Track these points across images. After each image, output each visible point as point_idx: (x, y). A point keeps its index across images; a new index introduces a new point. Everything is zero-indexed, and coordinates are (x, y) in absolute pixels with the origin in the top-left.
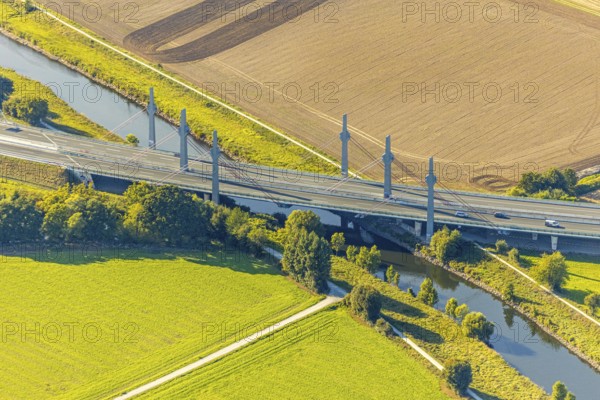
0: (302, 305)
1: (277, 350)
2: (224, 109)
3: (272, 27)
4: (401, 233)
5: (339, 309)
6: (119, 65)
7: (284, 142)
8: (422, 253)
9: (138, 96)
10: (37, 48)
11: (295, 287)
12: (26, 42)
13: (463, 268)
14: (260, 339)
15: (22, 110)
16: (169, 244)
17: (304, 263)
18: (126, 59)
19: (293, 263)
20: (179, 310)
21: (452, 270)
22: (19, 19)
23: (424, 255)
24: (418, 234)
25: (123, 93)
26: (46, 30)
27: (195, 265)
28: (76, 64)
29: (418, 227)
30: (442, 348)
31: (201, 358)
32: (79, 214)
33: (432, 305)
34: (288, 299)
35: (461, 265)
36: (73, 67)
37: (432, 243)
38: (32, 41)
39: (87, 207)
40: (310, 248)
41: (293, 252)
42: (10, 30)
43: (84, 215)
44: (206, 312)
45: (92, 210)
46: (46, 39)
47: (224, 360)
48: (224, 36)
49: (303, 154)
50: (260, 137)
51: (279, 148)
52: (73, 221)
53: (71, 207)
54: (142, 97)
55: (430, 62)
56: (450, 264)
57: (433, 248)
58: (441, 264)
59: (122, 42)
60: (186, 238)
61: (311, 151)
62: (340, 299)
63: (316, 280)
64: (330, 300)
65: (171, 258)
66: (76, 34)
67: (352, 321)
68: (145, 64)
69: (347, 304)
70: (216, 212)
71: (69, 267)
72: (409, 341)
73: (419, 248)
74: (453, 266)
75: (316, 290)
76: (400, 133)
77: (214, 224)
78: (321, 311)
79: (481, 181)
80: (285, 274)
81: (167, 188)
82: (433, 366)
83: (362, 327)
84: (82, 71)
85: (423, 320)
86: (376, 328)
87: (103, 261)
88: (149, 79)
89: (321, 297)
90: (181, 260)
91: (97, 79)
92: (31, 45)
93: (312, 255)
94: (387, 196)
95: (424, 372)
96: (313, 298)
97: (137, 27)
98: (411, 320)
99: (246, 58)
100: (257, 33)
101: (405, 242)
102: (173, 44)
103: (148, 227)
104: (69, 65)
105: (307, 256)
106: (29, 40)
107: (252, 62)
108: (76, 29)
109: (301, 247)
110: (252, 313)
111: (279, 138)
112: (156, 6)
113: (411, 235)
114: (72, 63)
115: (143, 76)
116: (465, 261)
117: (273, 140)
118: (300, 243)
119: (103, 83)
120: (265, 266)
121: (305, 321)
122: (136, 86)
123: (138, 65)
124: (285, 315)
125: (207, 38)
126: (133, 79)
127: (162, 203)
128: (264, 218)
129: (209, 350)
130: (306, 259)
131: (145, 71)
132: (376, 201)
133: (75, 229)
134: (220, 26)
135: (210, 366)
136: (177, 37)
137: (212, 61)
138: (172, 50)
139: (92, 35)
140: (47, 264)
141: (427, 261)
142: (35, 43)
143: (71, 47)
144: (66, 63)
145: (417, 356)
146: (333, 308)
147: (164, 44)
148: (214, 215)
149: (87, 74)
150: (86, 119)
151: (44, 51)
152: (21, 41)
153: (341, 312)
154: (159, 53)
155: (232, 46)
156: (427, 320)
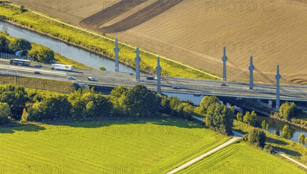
0: (221, 141)
1: (216, 162)
2: (146, 53)
3: (157, 15)
4: (261, 107)
5: (241, 142)
6: (81, 35)
7: (183, 68)
8: (275, 116)
9: (97, 50)
10: (33, 29)
11: (214, 133)
12: (26, 27)
13: (300, 122)
14: (205, 157)
15: (41, 56)
16: (140, 116)
17: (219, 120)
18: (84, 32)
19: (212, 121)
20: (157, 146)
21: (293, 123)
22: (18, 15)
23: (276, 117)
24: (270, 107)
25: (88, 49)
26: (36, 20)
27: (157, 126)
28: (58, 36)
29: (270, 103)
30: (302, 158)
31: (177, 167)
32: (92, 102)
33: (290, 139)
34: (213, 139)
35: (298, 120)
36: (56, 38)
37: (280, 110)
38: (29, 26)
39: (96, 98)
40: (222, 112)
41: (212, 115)
42: (16, 21)
43: (95, 103)
44: (172, 146)
45: (99, 100)
46: (37, 25)
47: (189, 168)
48: (133, 19)
49: (196, 73)
50: (170, 66)
51: (181, 70)
52: (89, 106)
53: (87, 99)
54: (99, 50)
55: (248, 28)
56: (292, 120)
57: (281, 113)
58: (286, 121)
59: (79, 24)
60: (149, 113)
61: (200, 71)
62: (241, 138)
63: (226, 129)
64: (235, 139)
65: (143, 123)
66: (53, 21)
67: (251, 148)
68: (96, 34)
69: (245, 140)
70: (163, 99)
71: (91, 129)
72: (283, 155)
73: (273, 114)
74: (294, 121)
75: (227, 134)
76: (243, 61)
77: (163, 105)
78: (233, 144)
79: (295, 82)
80: (207, 127)
81: (139, 86)
82: (300, 166)
83: (256, 150)
84: (61, 39)
85: (287, 146)
86: (264, 150)
87: (107, 125)
88: (100, 41)
89: (230, 137)
90: (149, 123)
91: (71, 43)
92: (29, 28)
93: (224, 115)
94: (251, 88)
95: (296, 169)
96: (225, 138)
97: (85, 17)
98: (281, 146)
99: (148, 30)
100: (150, 18)
101: (264, 111)
102: (107, 24)
103: (130, 107)
104: (53, 37)
105: (221, 116)
106: (28, 26)
107: (152, 31)
108: (52, 19)
109: (217, 112)
110: (196, 146)
111: (181, 66)
112: (91, 7)
113: (266, 108)
114: (55, 36)
115: (96, 40)
116: (300, 118)
117: (177, 67)
118: (216, 110)
119: (75, 44)
120: (195, 124)
121: (225, 149)
122: (94, 45)
123: (92, 35)
124: (214, 146)
125: (124, 21)
126: (91, 42)
127: (137, 94)
128: (187, 102)
129: (179, 164)
130: (220, 118)
131: (97, 37)
132: (245, 91)
133: (90, 110)
134: (129, 15)
135: (183, 171)
136: (108, 21)
137: (130, 31)
138: (107, 27)
139: (62, 21)
140: (78, 128)
141: (278, 120)
142: (31, 27)
143: (52, 28)
144: (51, 36)
145: (290, 162)
146: (238, 142)
147: (102, 24)
148: (163, 100)
149: (64, 41)
150: (73, 61)
151: (37, 31)
152: (23, 26)
153: (243, 144)
154: (101, 29)
155: (139, 24)
156: (289, 146)
